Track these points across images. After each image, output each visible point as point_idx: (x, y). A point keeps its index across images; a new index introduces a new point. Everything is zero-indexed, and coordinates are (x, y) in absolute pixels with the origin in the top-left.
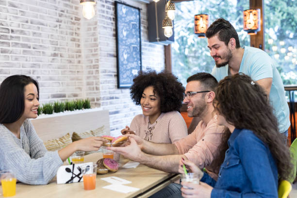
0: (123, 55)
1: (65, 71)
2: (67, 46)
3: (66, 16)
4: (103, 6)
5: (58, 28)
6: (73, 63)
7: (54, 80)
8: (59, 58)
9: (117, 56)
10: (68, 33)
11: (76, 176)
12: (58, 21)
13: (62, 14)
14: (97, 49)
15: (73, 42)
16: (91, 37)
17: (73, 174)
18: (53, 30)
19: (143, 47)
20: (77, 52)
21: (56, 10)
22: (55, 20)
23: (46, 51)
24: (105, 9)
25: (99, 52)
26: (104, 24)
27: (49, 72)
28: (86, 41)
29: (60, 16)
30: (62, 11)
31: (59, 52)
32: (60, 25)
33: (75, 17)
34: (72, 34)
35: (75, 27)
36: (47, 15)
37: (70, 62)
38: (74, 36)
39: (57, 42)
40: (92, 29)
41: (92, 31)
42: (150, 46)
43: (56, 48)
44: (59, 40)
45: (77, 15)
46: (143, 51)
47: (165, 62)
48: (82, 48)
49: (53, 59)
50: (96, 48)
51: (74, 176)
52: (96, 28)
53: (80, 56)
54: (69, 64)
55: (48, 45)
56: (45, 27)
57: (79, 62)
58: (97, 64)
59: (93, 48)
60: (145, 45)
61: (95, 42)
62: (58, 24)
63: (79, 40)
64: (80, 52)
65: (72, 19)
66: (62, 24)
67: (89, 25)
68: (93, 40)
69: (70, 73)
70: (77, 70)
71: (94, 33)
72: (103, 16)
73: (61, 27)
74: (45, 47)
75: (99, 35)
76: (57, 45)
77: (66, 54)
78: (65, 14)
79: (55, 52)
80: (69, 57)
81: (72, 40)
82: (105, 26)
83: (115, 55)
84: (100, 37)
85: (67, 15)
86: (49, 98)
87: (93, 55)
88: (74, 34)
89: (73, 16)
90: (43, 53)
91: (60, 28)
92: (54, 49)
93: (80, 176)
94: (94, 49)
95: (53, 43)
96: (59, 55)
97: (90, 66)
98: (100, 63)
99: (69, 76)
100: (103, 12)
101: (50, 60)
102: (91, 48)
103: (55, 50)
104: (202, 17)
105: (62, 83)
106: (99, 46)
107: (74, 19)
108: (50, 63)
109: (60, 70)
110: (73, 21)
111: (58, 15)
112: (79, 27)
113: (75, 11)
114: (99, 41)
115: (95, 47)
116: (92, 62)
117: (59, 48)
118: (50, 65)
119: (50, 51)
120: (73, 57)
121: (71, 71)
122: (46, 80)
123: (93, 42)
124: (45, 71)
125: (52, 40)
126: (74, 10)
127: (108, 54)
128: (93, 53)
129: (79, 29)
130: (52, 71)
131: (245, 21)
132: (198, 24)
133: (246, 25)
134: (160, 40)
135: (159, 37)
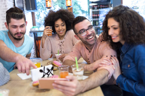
11: (46, 74)
17: (44, 73)
42: (27, 12)
47: (33, 20)
51: (45, 74)
59: (5, 10)
60: (26, 12)
61: (5, 7)
68: (4, 6)
71: (5, 3)
84: (8, 5)
87: (5, 14)
93: (49, 74)
97: (4, 19)
102: (4, 10)
104: (49, 0)
131: (67, 3)
132: (47, 3)
133: (67, 4)
134: (32, 10)
135: (32, 8)
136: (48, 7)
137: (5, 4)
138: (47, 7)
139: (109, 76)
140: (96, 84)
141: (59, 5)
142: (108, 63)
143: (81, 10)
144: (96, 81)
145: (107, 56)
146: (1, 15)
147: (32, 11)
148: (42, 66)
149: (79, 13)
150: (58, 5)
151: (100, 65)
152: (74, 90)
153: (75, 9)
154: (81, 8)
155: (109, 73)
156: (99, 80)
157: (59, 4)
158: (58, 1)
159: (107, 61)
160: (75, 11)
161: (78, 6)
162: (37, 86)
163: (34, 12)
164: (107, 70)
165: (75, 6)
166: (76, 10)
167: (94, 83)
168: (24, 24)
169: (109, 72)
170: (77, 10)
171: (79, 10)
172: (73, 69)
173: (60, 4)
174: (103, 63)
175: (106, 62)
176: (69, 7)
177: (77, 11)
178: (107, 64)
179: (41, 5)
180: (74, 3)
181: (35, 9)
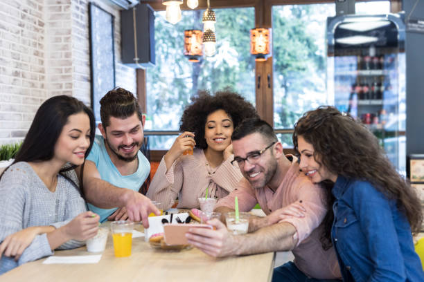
0: (97, 80)
1: (27, 98)
2: (29, 61)
3: (29, 19)
4: (78, 8)
5: (20, 35)
6: (36, 87)
7: (14, 110)
8: (20, 79)
9: (91, 81)
10: (31, 43)
12: (20, 25)
13: (25, 15)
14: (70, 69)
15: (36, 57)
16: (60, 51)
18: (15, 37)
19: (116, 70)
20: (41, 72)
21: (18, 8)
22: (17, 23)
23: (7, 67)
24: (79, 13)
25: (72, 73)
26: (78, 34)
27: (10, 98)
28: (53, 57)
29: (23, 17)
30: (25, 11)
31: (21, 71)
32: (22, 31)
33: (39, 22)
34: (35, 45)
35: (39, 35)
36: (9, 15)
37: (33, 85)
38: (38, 49)
39: (19, 55)
40: (63, 40)
41: (63, 43)
42: (123, 69)
43: (17, 63)
44: (20, 52)
45: (40, 18)
46: (117, 76)
47: (138, 93)
48: (46, 66)
49: (15, 80)
50: (68, 67)
52: (68, 38)
53: (43, 77)
54: (31, 89)
55: (9, 59)
56: (7, 32)
57: (42, 86)
58: (68, 90)
59: (64, 67)
60: (119, 68)
61: (66, 59)
62: (20, 28)
63: (42, 54)
64: (44, 72)
65: (35, 23)
66: (25, 29)
67: (58, 33)
68: (63, 55)
69: (32, 101)
70: (40, 98)
71: (66, 45)
72: (77, 22)
73: (24, 33)
74: (6, 62)
75: (73, 49)
76: (19, 59)
77: (28, 73)
78: (28, 15)
79: (16, 69)
80: (32, 79)
81: (35, 54)
82: (80, 36)
83: (89, 78)
84: (75, 52)
85: (31, 16)
86: (9, 136)
87: (64, 77)
88: (37, 45)
89: (37, 19)
90: (4, 69)
91: (22, 35)
92: (15, 65)
94: (66, 69)
95: (15, 57)
96: (21, 75)
97: (58, 92)
98: (73, 89)
99: (31, 105)
100: (77, 16)
101: (12, 81)
102: (60, 67)
103: (17, 67)
104: (194, 33)
105: (24, 116)
106: (73, 65)
107: (37, 23)
108: (11, 86)
109: (22, 96)
110: (37, 26)
111: (20, 16)
112: (42, 35)
113: (39, 12)
114: (73, 57)
115: (66, 65)
116: (61, 87)
117: (21, 64)
118: (11, 88)
119: (11, 69)
120: (36, 79)
121: (33, 99)
122: (6, 110)
123: (64, 58)
124: (6, 97)
125: (13, 51)
126: (37, 10)
127: (82, 77)
128: (64, 74)
129: (42, 38)
130: (13, 97)
131: (254, 43)
132: (189, 42)
133: (254, 48)
134: (140, 62)
135: (138, 57)
136: (190, 54)
137: (65, 48)
138: (187, 54)
139: (295, 236)
140: (265, 246)
141: (232, 39)
142: (297, 213)
143: (315, 55)
144: (266, 240)
145: (301, 202)
146: (53, 80)
147: (139, 66)
148: (167, 214)
149: (304, 69)
150: (228, 38)
151: (283, 216)
152: (219, 244)
153: (289, 55)
154: (316, 50)
155: (297, 231)
156: (272, 239)
157: (232, 35)
158: (229, 25)
159: (296, 210)
160: (290, 63)
161: (305, 43)
162: (159, 241)
163: (143, 68)
164: (292, 224)
165: (294, 41)
166: (295, 57)
167: (262, 242)
168: (137, 126)
169: (295, 228)
170: (298, 58)
171: (306, 57)
172: (229, 220)
173: (236, 33)
174: (287, 212)
175: (294, 212)
176: (260, 56)
177: (297, 61)
178: (295, 214)
179: (167, 36)
180: (292, 32)
181: (150, 60)
